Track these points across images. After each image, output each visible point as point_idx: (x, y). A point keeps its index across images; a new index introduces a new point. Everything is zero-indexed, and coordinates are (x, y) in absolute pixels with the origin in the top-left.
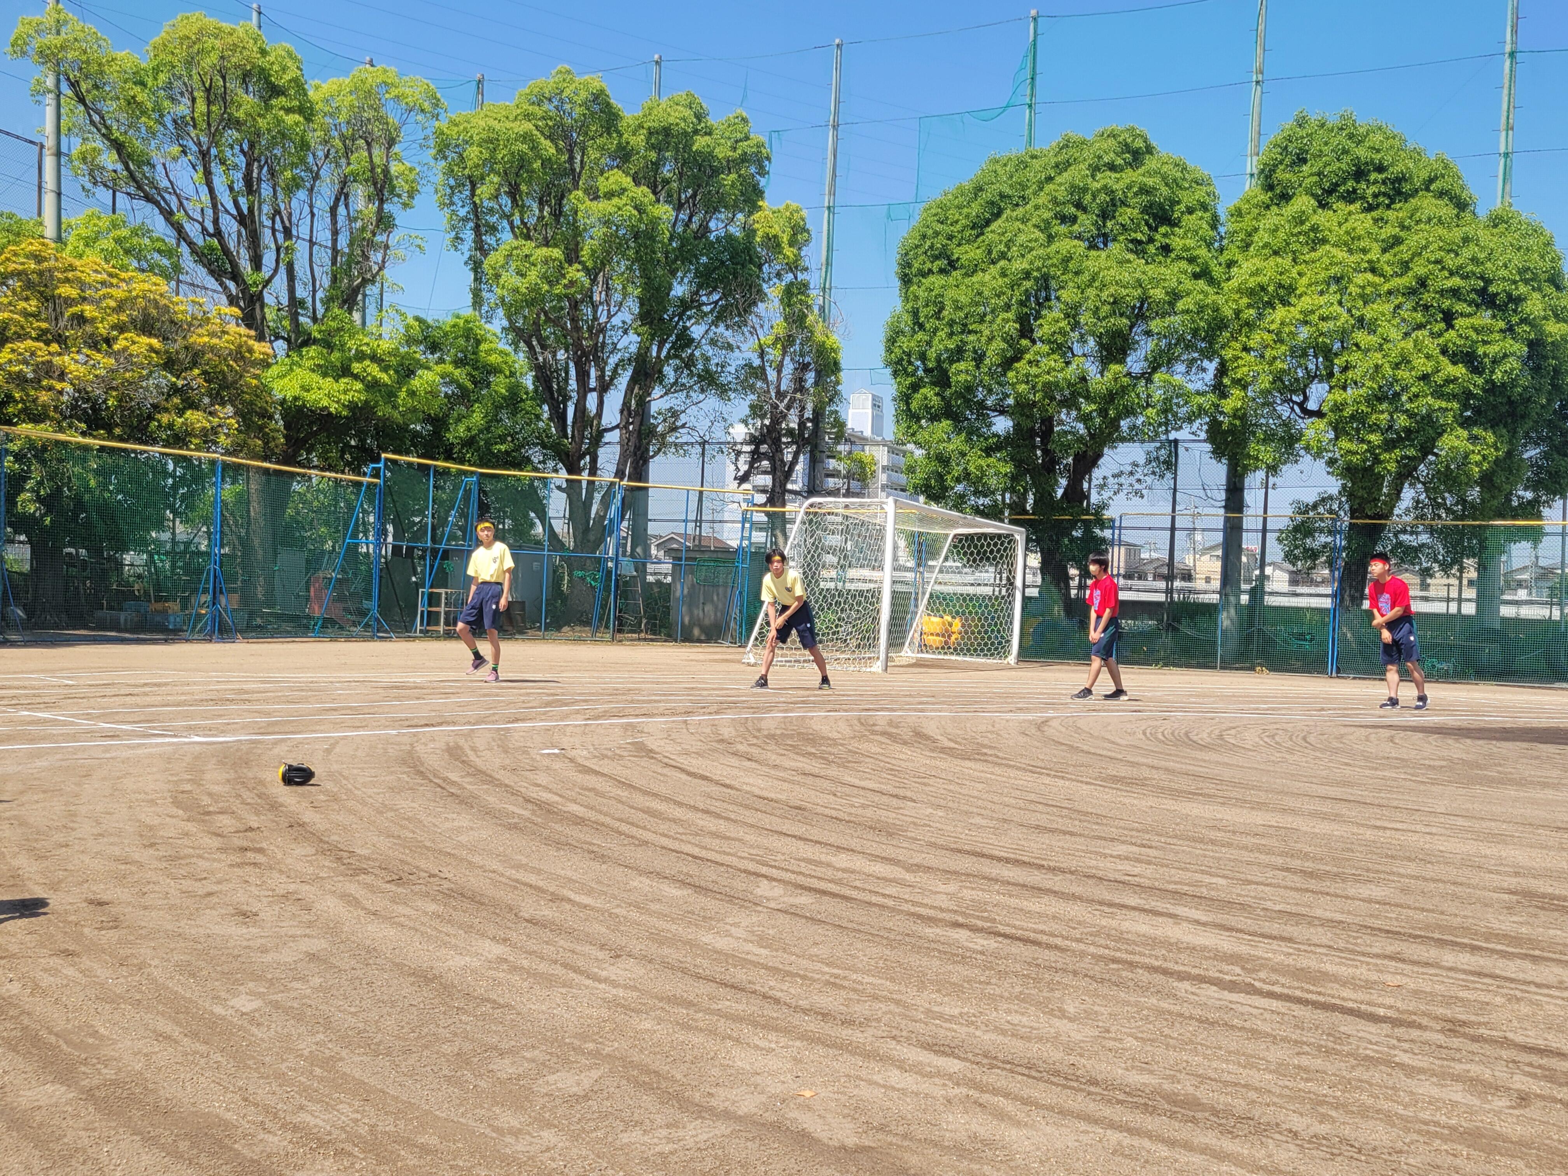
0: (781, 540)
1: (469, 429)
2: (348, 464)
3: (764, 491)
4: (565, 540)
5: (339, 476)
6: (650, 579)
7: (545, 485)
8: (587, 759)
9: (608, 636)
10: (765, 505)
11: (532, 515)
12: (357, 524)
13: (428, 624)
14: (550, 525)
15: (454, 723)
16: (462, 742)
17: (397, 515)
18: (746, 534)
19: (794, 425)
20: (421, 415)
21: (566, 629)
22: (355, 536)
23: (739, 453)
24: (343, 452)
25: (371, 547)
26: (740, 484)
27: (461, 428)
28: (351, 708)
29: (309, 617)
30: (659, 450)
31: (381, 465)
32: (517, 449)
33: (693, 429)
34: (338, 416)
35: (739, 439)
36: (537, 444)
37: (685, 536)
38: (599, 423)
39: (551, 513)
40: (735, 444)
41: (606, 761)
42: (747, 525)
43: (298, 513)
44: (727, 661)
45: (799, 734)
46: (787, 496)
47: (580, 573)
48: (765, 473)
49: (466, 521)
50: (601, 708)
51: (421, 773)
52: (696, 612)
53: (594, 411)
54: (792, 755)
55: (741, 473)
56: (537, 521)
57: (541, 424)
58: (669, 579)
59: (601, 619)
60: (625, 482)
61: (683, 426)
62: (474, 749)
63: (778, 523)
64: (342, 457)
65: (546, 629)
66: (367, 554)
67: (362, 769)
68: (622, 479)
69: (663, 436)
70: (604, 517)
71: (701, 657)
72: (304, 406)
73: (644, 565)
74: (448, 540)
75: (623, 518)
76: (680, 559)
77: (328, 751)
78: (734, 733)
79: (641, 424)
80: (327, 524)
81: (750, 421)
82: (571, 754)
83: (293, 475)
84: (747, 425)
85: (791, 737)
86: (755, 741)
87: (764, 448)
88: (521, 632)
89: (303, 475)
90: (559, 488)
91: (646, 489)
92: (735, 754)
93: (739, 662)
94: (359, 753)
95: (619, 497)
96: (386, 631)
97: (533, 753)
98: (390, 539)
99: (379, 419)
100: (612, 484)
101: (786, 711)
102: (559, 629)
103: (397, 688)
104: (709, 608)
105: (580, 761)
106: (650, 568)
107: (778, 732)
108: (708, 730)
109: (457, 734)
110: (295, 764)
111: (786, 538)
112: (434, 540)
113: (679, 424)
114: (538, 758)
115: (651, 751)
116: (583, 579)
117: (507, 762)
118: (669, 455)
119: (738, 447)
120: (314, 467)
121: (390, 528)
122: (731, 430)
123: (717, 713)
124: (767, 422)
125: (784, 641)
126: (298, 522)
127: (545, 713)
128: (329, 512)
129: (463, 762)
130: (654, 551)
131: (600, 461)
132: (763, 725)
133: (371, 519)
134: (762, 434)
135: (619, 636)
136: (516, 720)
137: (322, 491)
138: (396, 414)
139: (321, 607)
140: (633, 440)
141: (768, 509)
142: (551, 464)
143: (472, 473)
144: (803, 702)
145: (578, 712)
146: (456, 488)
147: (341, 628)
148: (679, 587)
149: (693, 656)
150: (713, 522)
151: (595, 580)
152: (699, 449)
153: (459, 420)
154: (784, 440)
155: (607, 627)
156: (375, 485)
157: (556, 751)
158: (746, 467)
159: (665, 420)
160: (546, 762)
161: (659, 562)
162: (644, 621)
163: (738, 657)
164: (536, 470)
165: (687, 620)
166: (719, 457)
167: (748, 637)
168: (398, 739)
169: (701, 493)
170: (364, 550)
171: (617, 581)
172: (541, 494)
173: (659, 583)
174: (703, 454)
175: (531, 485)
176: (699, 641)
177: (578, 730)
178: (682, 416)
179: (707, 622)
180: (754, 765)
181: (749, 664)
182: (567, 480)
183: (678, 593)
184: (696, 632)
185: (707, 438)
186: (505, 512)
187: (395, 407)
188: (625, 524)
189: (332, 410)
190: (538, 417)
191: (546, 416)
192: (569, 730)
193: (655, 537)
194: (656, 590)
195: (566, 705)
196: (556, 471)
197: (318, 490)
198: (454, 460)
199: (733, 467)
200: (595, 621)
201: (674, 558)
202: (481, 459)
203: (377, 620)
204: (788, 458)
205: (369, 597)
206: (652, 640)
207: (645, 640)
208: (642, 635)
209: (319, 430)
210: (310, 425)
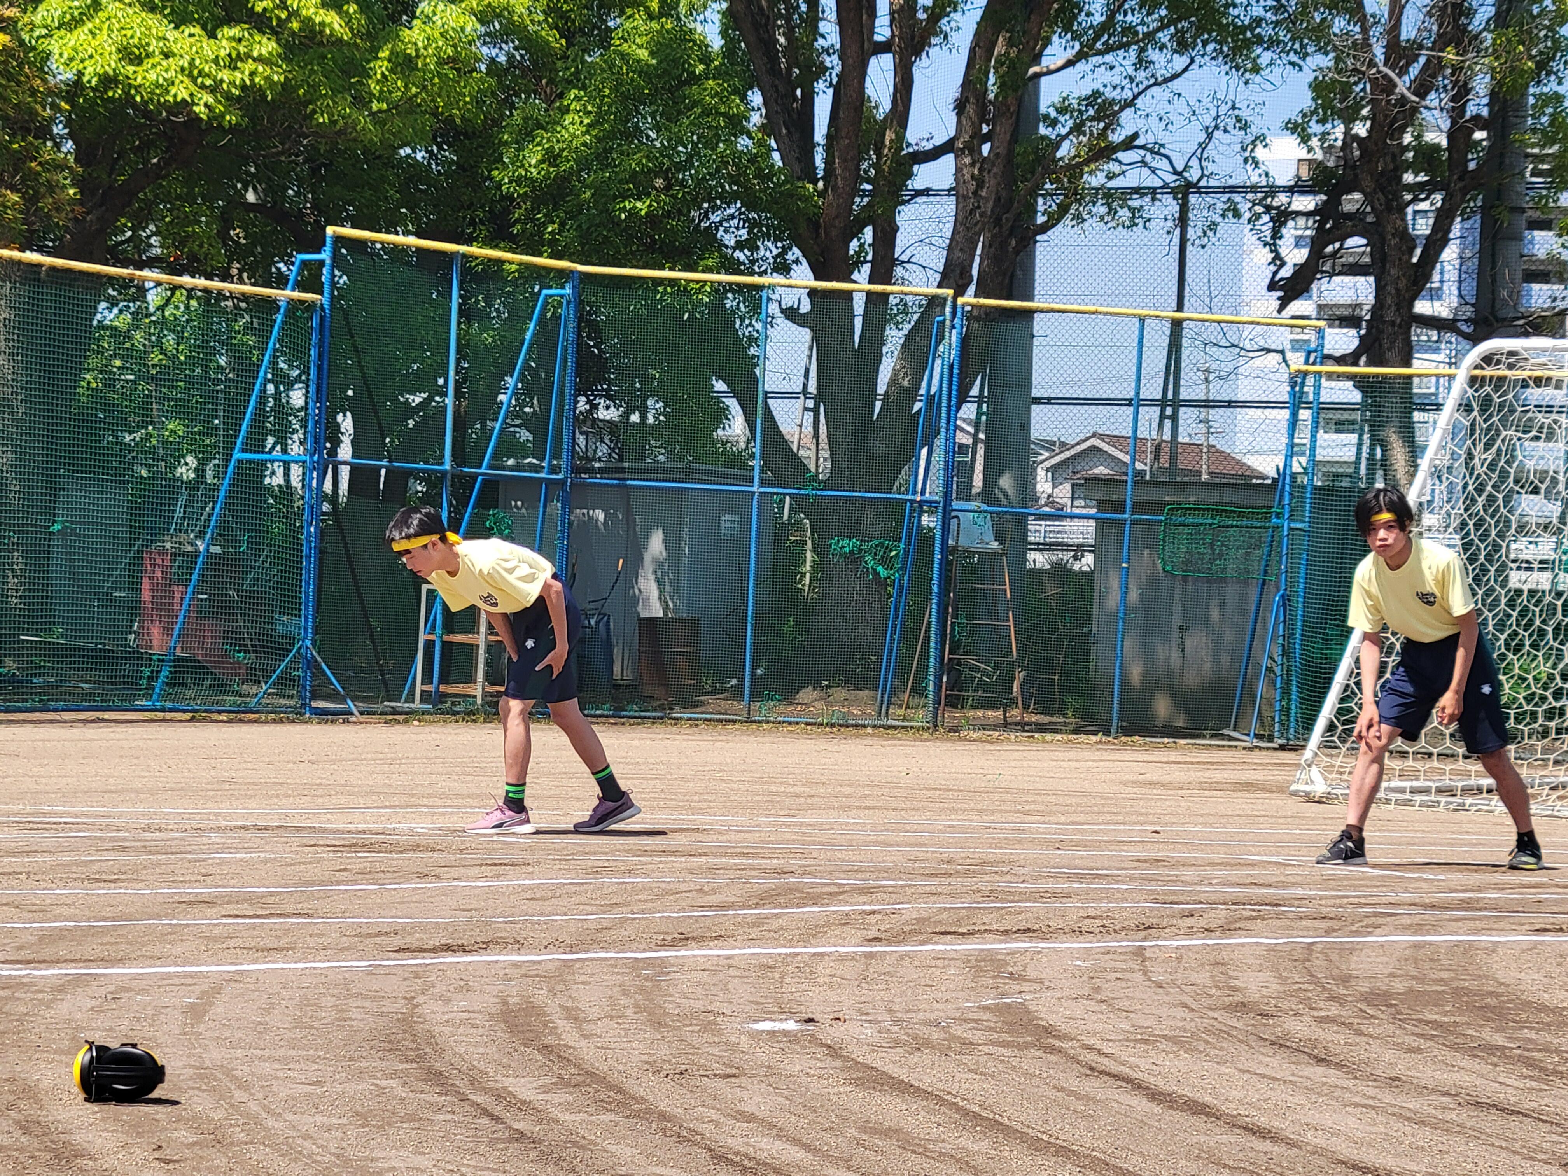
0: (1399, 455)
1: (551, 158)
2: (237, 253)
3: (1348, 320)
4: (807, 454)
5: (216, 284)
6: (1038, 560)
7: (755, 308)
8: (875, 1048)
9: (921, 717)
10: (1352, 359)
11: (720, 386)
12: (260, 413)
13: (444, 680)
14: (768, 415)
15: (519, 944)
16: (541, 996)
17: (366, 387)
18: (1303, 437)
19: (1437, 137)
20: (429, 123)
21: (807, 695)
22: (255, 443)
23: (1282, 217)
24: (226, 224)
25: (296, 471)
26: (1284, 303)
27: (533, 157)
28: (249, 899)
29: (138, 657)
30: (1063, 209)
31: (325, 255)
32: (680, 209)
33: (1156, 150)
34: (215, 125)
35: (1284, 177)
36: (728, 199)
37: (1135, 443)
38: (900, 137)
39: (771, 381)
40: (1272, 190)
41: (926, 1057)
42: (1305, 414)
43: (110, 383)
44: (1248, 787)
45: (1457, 992)
46: (1420, 335)
47: (848, 545)
48: (1354, 270)
49: (545, 403)
50: (911, 910)
51: (435, 1077)
52: (1161, 652)
53: (886, 105)
54: (1438, 1051)
55: (1286, 272)
56: (733, 404)
57: (743, 142)
58: (1088, 561)
59: (902, 671)
60: (969, 298)
61: (1129, 143)
62: (573, 1015)
63: (1392, 405)
64: (223, 236)
65: (756, 695)
66: (287, 490)
67: (284, 1060)
68: (960, 291)
69: (1075, 170)
70: (911, 393)
71: (1177, 775)
72: (128, 99)
73: (1021, 522)
74: (498, 455)
75: (963, 398)
76: (1119, 506)
77: (196, 1012)
78: (1275, 987)
79: (1014, 139)
80: (181, 411)
81: (1315, 128)
82: (832, 1033)
83: (99, 281)
84: (1305, 139)
85: (1436, 1000)
86: (1334, 1010)
87: (1352, 201)
88: (689, 704)
89: (123, 284)
90: (791, 314)
91: (1029, 314)
92: (1279, 1044)
93: (1282, 789)
94: (275, 1019)
95: (953, 338)
96: (333, 696)
97: (731, 1028)
98: (345, 452)
99: (320, 132)
100: (934, 302)
101: (1418, 928)
102: (788, 694)
103: (368, 847)
104: (1196, 642)
105: (857, 1053)
106: (1037, 531)
107: (1399, 986)
108: (1202, 978)
109: (530, 973)
110: (114, 1045)
111: (1414, 451)
112: (459, 457)
113: (1116, 137)
114: (744, 1042)
115: (1048, 1031)
116: (854, 558)
117: (663, 1052)
118: (1091, 223)
119: (1282, 199)
120: (152, 263)
121: (346, 423)
122: (1260, 153)
123: (1225, 929)
124: (1361, 129)
125: (1411, 736)
126: (109, 407)
127: (758, 923)
128: (190, 381)
129: (546, 1049)
130: (1043, 485)
131: (902, 241)
132: (1358, 965)
133: (297, 398)
134: (1346, 162)
135: (950, 716)
136: (683, 939)
137: (175, 327)
138: (363, 121)
139: (168, 630)
140: (990, 181)
141: (1362, 369)
142: (768, 250)
143: (563, 275)
144: (1465, 906)
145: (846, 920)
146: (518, 317)
147: (221, 687)
148: (1115, 583)
149: (1154, 774)
150: (1207, 404)
151: (886, 562)
152: (1170, 206)
153: (526, 135)
154: (1408, 178)
155: (919, 691)
156: (310, 307)
157: (791, 1025)
158: (1301, 255)
159: (1077, 129)
160: (765, 1054)
161: (1059, 516)
162: (1020, 676)
163: (1277, 776)
164: (733, 267)
165: (1136, 673)
166: (1227, 226)
167: (1308, 725)
168: (375, 984)
169: (1177, 325)
170: (278, 480)
171: (946, 565)
172: (743, 330)
173: (1060, 571)
174: (1183, 221)
175: (717, 306)
176: (1171, 732)
177: (848, 970)
178: (1126, 116)
179: (1192, 679)
180: (1333, 1076)
181: (1309, 798)
182: (813, 293)
183: (1113, 600)
184: (1162, 707)
185: (1194, 175)
186: (646, 380)
187: (361, 101)
188: (969, 411)
189: (200, 109)
190: (737, 125)
191: (756, 119)
192: (824, 969)
193: (1048, 445)
194: (1051, 591)
195: (815, 900)
196: (782, 267)
197: (163, 322)
198: (515, 244)
199: (1266, 255)
200: (886, 672)
201: (1102, 505)
202: (584, 236)
203: (312, 665)
204: (1423, 227)
205: (292, 607)
206: (1042, 728)
207: (1022, 726)
208: (1015, 714)
209: (166, 163)
210: (142, 151)
